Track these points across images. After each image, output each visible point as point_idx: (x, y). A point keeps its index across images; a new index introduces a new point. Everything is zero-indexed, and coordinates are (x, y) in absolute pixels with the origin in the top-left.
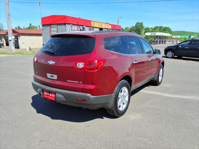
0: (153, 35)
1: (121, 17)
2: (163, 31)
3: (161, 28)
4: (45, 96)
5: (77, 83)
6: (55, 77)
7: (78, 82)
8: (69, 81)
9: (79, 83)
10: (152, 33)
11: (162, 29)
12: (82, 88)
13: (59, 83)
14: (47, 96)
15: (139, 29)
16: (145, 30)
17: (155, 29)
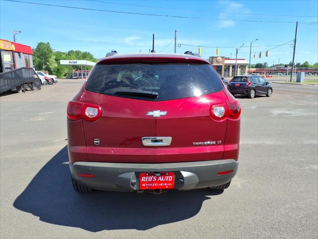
0: (72, 64)
1: (20, 32)
2: (82, 58)
3: (78, 53)
4: (144, 185)
5: (213, 145)
6: (167, 141)
7: (214, 143)
8: (197, 143)
9: (217, 144)
10: (71, 61)
11: (80, 55)
12: (223, 150)
13: (176, 151)
14: (149, 185)
15: (45, 54)
16: (56, 56)
17: (69, 55)
